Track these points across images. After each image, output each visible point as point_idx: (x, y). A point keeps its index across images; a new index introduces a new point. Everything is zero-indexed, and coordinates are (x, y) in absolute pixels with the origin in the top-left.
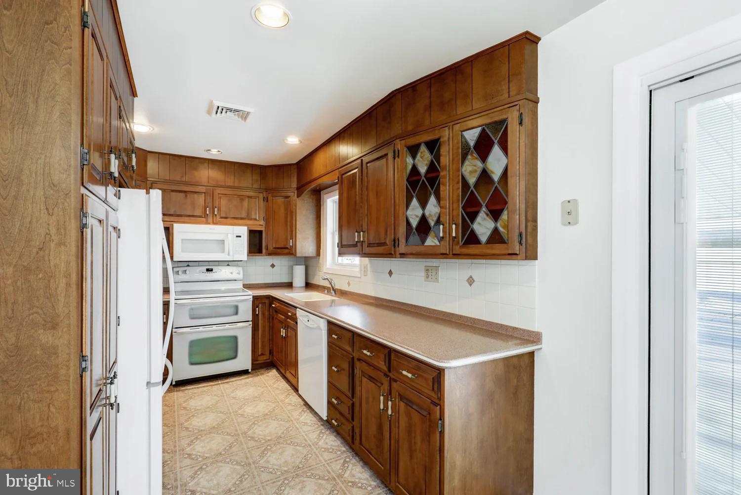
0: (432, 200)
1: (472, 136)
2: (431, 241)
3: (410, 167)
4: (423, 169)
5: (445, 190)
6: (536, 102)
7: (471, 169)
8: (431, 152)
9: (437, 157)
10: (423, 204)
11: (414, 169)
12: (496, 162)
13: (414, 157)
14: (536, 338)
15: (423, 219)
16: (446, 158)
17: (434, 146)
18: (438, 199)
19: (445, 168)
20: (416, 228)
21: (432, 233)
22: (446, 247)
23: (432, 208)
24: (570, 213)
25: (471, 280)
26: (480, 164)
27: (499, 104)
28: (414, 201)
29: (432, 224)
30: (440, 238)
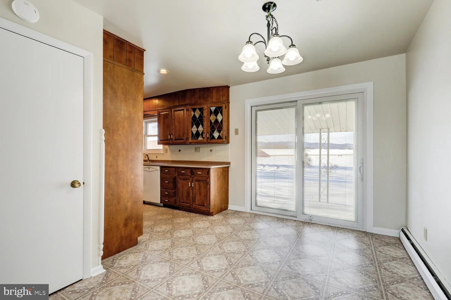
0: (201, 126)
1: (213, 109)
2: (200, 138)
3: (193, 115)
4: (197, 116)
5: (205, 123)
6: (229, 103)
7: (213, 118)
8: (200, 112)
9: (202, 113)
10: (198, 127)
11: (194, 116)
12: (220, 117)
13: (194, 112)
14: (229, 163)
15: (198, 132)
16: (205, 114)
17: (201, 110)
18: (203, 126)
19: (205, 117)
20: (195, 134)
21: (201, 136)
22: (205, 140)
23: (201, 128)
24: (237, 132)
25: (211, 151)
26: (215, 117)
27: (220, 102)
28: (194, 126)
29: (201, 133)
30: (203, 138)
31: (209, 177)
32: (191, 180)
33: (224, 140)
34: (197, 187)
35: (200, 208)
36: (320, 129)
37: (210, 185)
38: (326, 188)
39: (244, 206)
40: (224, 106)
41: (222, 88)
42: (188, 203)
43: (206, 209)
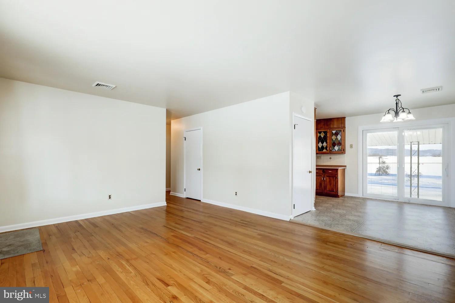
0: (325, 143)
1: (334, 132)
2: (324, 151)
3: (319, 136)
4: (322, 136)
5: (328, 141)
6: (345, 128)
7: (334, 137)
8: (325, 134)
9: (326, 134)
10: (322, 143)
11: (320, 136)
12: (339, 137)
13: (320, 134)
14: (345, 166)
15: (322, 146)
16: (328, 135)
17: (325, 133)
18: (327, 143)
19: (328, 137)
20: (321, 148)
21: (325, 149)
22: (328, 152)
23: (325, 144)
24: (351, 146)
25: (330, 158)
26: (335, 137)
27: (339, 127)
28: (320, 143)
29: (325, 147)
30: (327, 150)
31: (337, 174)
32: (323, 176)
33: (342, 151)
34: (328, 180)
35: (330, 193)
36: (411, 142)
37: (338, 179)
38: (417, 169)
39: (358, 194)
40: (342, 130)
41: (341, 119)
42: (320, 190)
43: (335, 193)
